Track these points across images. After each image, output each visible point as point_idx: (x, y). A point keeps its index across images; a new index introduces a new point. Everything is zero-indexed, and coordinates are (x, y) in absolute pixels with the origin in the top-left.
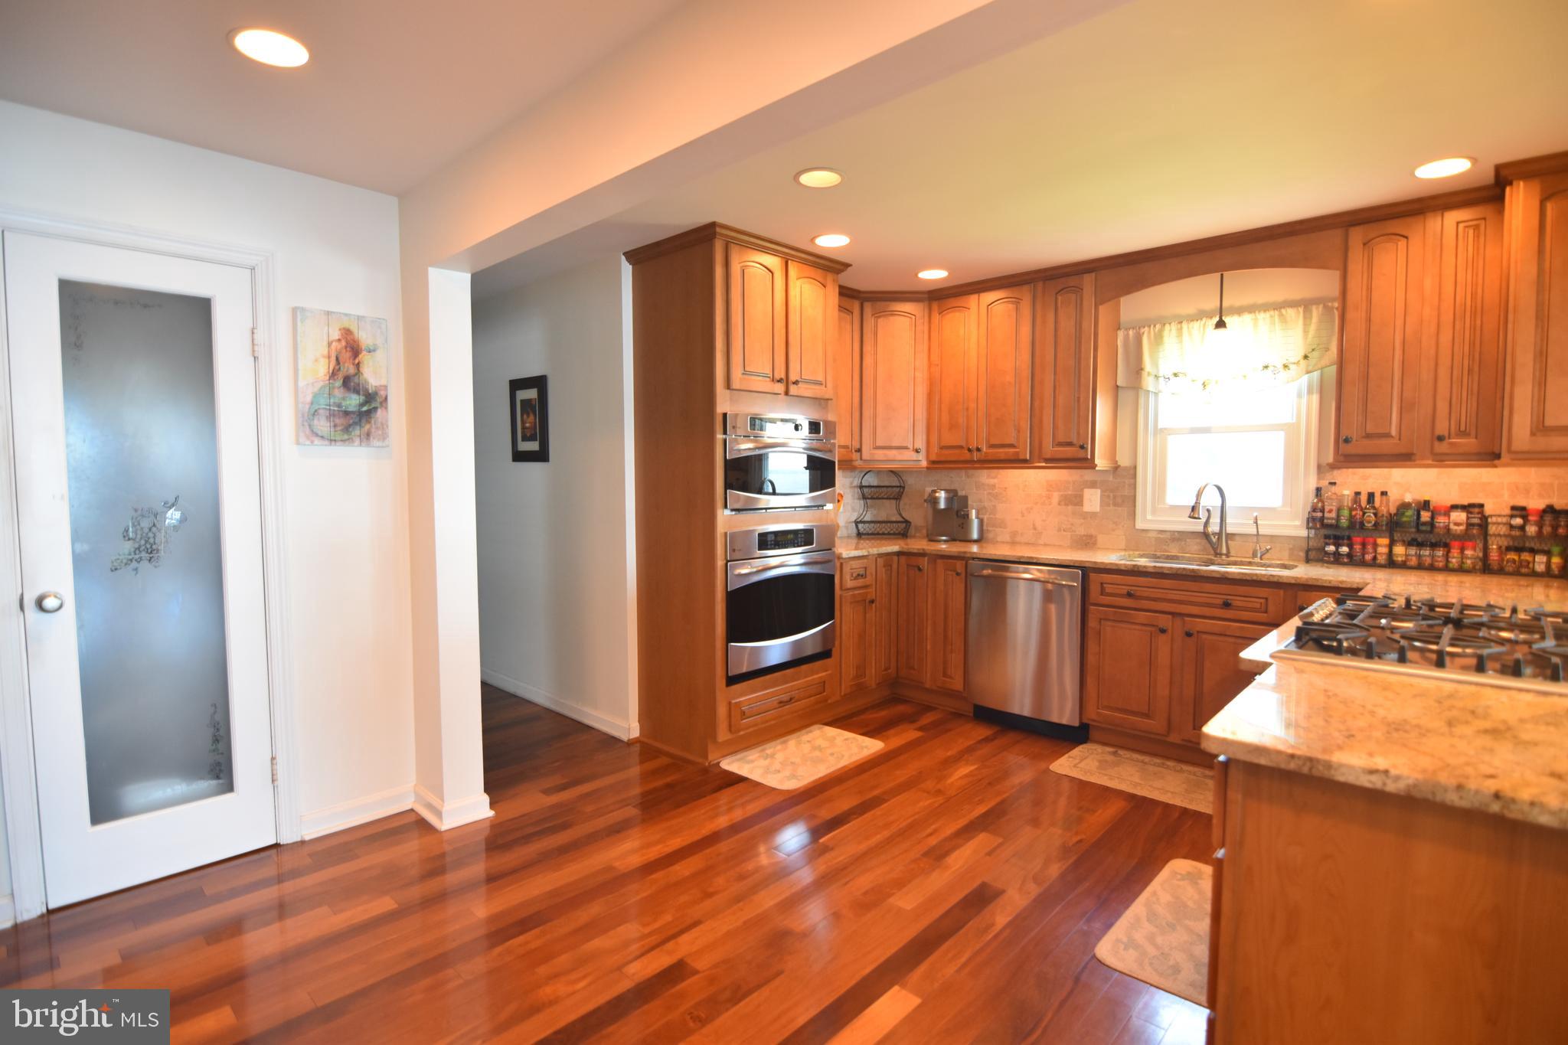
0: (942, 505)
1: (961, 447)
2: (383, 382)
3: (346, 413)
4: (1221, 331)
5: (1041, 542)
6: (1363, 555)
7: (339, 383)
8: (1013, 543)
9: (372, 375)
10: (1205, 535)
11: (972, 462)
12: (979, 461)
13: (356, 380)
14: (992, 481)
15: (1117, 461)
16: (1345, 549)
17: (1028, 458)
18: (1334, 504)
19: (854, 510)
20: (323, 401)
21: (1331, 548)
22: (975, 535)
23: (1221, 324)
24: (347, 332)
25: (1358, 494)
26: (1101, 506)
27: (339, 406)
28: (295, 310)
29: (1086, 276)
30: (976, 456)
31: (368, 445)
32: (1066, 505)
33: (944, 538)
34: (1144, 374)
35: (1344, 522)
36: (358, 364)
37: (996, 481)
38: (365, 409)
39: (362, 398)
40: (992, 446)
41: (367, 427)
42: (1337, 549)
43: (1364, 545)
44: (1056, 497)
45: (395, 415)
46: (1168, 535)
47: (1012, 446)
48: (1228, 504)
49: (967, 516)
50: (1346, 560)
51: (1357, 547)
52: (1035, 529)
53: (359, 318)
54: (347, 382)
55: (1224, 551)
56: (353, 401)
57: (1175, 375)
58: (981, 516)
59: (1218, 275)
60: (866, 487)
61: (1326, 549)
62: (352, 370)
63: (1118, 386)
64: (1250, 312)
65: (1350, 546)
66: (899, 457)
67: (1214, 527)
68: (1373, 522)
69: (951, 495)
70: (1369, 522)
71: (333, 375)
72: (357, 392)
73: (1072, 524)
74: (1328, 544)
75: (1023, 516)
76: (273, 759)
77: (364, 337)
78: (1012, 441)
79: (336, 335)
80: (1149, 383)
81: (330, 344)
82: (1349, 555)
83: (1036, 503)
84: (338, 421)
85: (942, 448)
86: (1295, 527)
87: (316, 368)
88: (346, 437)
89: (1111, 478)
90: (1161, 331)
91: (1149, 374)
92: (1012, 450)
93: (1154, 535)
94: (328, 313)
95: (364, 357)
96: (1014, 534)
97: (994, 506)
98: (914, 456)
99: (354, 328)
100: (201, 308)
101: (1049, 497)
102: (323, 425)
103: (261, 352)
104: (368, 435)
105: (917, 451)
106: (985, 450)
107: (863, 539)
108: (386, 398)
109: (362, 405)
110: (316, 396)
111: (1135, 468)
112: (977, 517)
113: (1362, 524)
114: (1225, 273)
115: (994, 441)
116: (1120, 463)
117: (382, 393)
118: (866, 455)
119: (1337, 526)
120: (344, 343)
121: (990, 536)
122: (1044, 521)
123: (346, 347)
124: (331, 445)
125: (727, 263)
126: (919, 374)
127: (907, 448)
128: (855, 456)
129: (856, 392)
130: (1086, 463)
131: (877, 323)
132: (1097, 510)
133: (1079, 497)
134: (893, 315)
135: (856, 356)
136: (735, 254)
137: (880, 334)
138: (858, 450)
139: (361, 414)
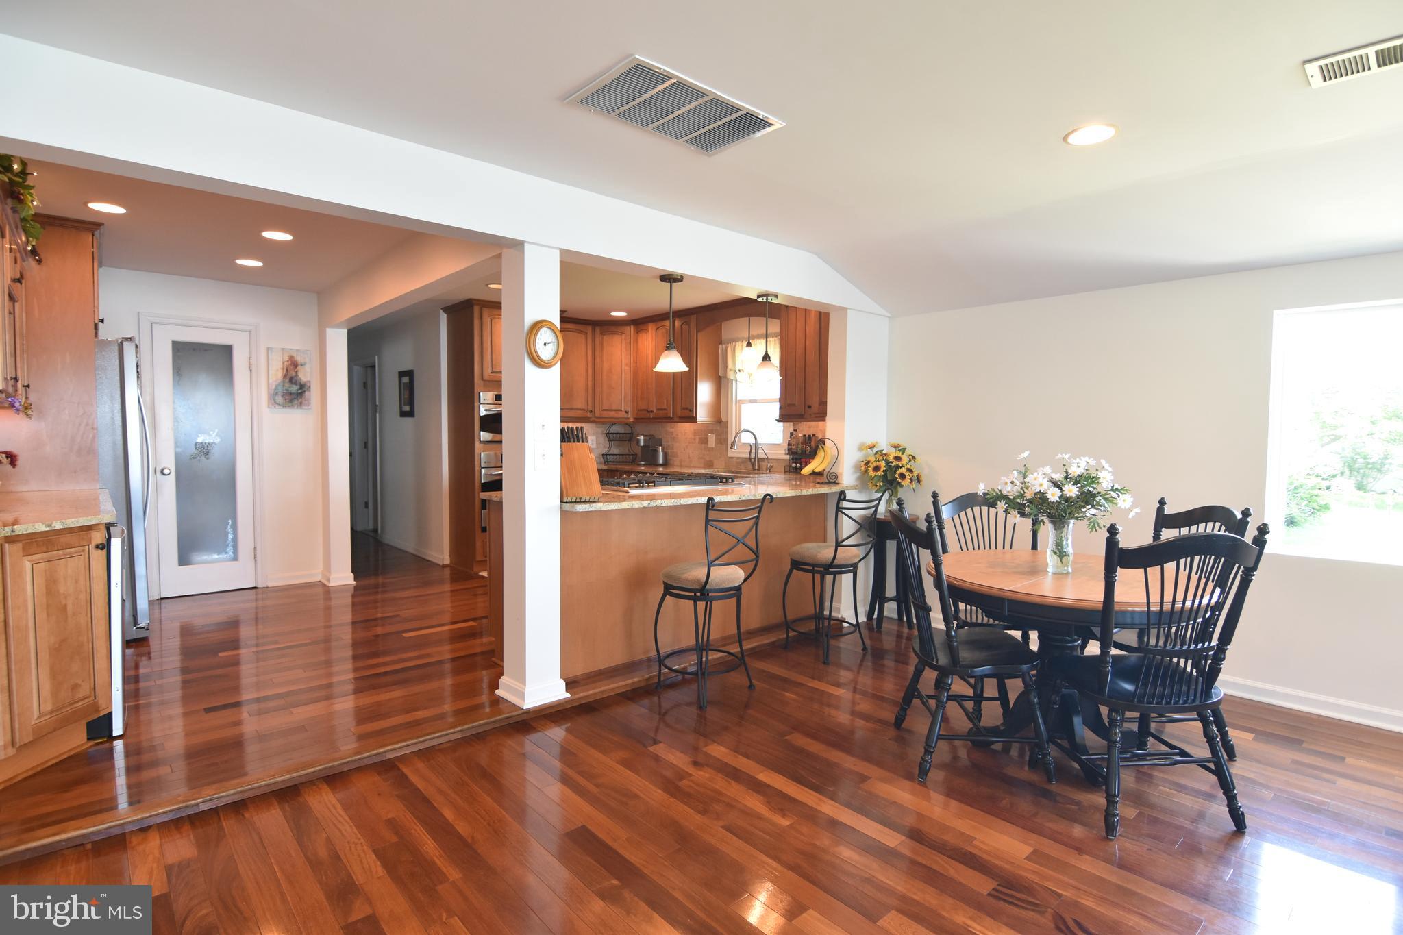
0: (641, 444)
1: (645, 410)
2: (308, 379)
3: (291, 394)
4: (749, 348)
5: (692, 465)
7: (288, 380)
8: (681, 466)
9: (304, 376)
10: (750, 458)
11: (649, 418)
12: (654, 418)
13: (295, 378)
14: (672, 430)
15: (721, 419)
16: (799, 465)
17: (671, 416)
18: (795, 441)
19: (604, 447)
20: (280, 388)
21: (794, 465)
22: (661, 461)
23: (749, 345)
24: (291, 357)
25: (805, 436)
26: (715, 444)
27: (287, 390)
28: (268, 348)
29: (692, 316)
30: (651, 415)
31: (301, 408)
32: (701, 443)
33: (643, 463)
34: (728, 370)
35: (799, 451)
36: (297, 371)
37: (673, 430)
38: (299, 392)
39: (298, 387)
40: (658, 410)
41: (300, 400)
42: (795, 461)
44: (697, 437)
45: (314, 395)
46: (740, 460)
47: (665, 409)
48: (759, 442)
49: (656, 451)
52: (689, 458)
53: (297, 351)
54: (291, 380)
55: (757, 467)
56: (294, 388)
57: (740, 371)
58: (665, 450)
59: (748, 318)
60: (611, 433)
61: (792, 465)
62: (294, 374)
63: (721, 377)
65: (801, 464)
66: (616, 416)
67: (753, 456)
68: (808, 447)
69: (648, 438)
70: (807, 451)
71: (285, 377)
72: (296, 384)
73: (704, 455)
74: (793, 463)
75: (684, 450)
76: (255, 548)
77: (299, 359)
78: (665, 407)
79: (287, 359)
80: (731, 375)
81: (283, 363)
82: (799, 468)
83: (689, 443)
84: (287, 397)
85: (639, 410)
86: (783, 455)
87: (277, 374)
88: (290, 404)
89: (719, 428)
90: (735, 346)
91: (731, 370)
92: (664, 412)
93: (735, 460)
94: (283, 349)
95: (299, 367)
96: (681, 461)
97: (673, 445)
98: (625, 415)
99: (295, 355)
100: (227, 350)
101: (695, 439)
102: (280, 399)
103: (253, 367)
104: (301, 403)
105: (626, 412)
106: (655, 411)
108: (310, 387)
109: (298, 390)
110: (276, 386)
111: (727, 422)
113: (804, 449)
114: (751, 318)
115: (658, 407)
116: (723, 420)
117: (308, 384)
118: (597, 414)
119: (797, 453)
120: (290, 362)
121: (671, 462)
123: (291, 364)
124: (283, 408)
125: (481, 317)
126: (627, 368)
127: (621, 410)
128: (589, 415)
129: (590, 378)
130: (693, 419)
131: (603, 338)
132: (714, 446)
133: (707, 439)
134: (612, 334)
135: (590, 358)
136: (486, 312)
137: (605, 344)
138: (591, 412)
139: (297, 394)
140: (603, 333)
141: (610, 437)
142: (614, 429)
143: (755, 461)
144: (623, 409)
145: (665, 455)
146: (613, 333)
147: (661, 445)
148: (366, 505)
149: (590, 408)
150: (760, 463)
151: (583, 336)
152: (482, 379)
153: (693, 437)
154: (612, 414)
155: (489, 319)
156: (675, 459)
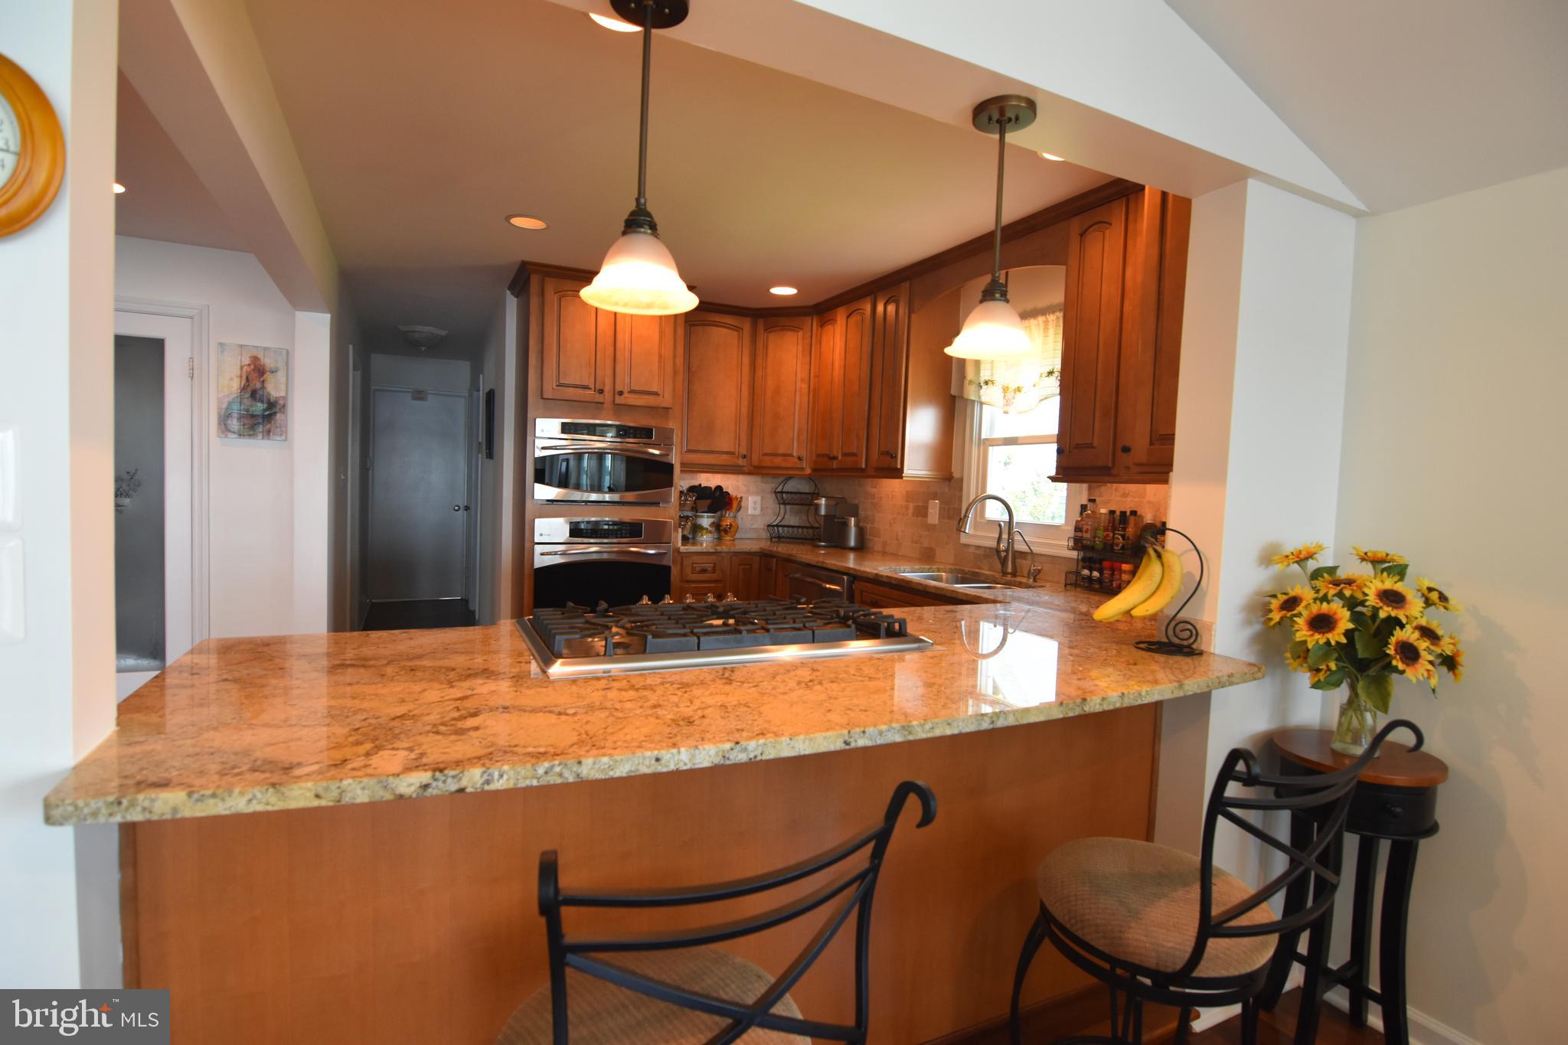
0: (823, 512)
1: (826, 455)
2: (283, 394)
3: (253, 416)
5: (900, 554)
6: (1112, 581)
7: (248, 395)
9: (274, 388)
10: (998, 551)
11: (833, 470)
12: (837, 470)
13: (261, 392)
14: (874, 491)
15: (952, 473)
16: (1096, 574)
17: (863, 466)
18: (1090, 523)
19: (774, 513)
20: (235, 407)
21: (1086, 572)
22: (852, 543)
24: (255, 359)
25: (1112, 512)
26: (939, 519)
27: (247, 411)
28: (219, 345)
29: (902, 284)
30: (835, 465)
31: (269, 439)
32: (917, 516)
33: (823, 544)
34: (966, 382)
35: (1098, 544)
36: (263, 381)
38: (266, 413)
39: (265, 406)
40: (845, 455)
41: (268, 426)
42: (1091, 573)
43: (1113, 570)
44: (911, 505)
47: (855, 454)
48: (1016, 519)
49: (845, 525)
50: (1097, 586)
51: (1107, 573)
52: (897, 539)
53: (266, 349)
54: (254, 395)
55: (1010, 570)
56: (259, 407)
57: (986, 383)
58: (861, 524)
60: (785, 492)
61: (1083, 573)
62: (258, 385)
63: (954, 396)
64: (1043, 315)
65: (1101, 572)
66: (785, 464)
67: (1003, 546)
68: (1121, 545)
69: (833, 502)
70: (1117, 545)
71: (244, 389)
72: (262, 401)
73: (921, 536)
74: (1084, 568)
75: (890, 526)
77: (268, 362)
78: (855, 450)
79: (247, 361)
80: (971, 393)
81: (242, 368)
82: (1100, 581)
83: (899, 514)
84: (246, 421)
85: (818, 456)
86: (1063, 548)
87: (231, 384)
88: (252, 433)
89: (947, 490)
91: (971, 382)
92: (854, 459)
93: (971, 550)
94: (241, 346)
95: (267, 376)
96: (885, 544)
97: (874, 515)
98: (798, 463)
99: (261, 356)
100: (158, 346)
101: (907, 508)
102: (234, 424)
103: (196, 375)
104: (269, 432)
105: (799, 458)
106: (840, 458)
107: (783, 542)
108: (284, 406)
109: (264, 410)
110: (230, 404)
111: (963, 479)
112: (857, 525)
113: (1112, 545)
115: (846, 451)
116: (954, 475)
117: (281, 402)
118: (758, 460)
119: (1092, 548)
120: (252, 367)
121: (870, 545)
122: (903, 532)
123: (254, 370)
124: (240, 438)
125: (542, 293)
126: (805, 386)
127: (791, 455)
128: (741, 462)
129: (745, 403)
130: (897, 472)
131: (767, 337)
132: (937, 522)
133: (926, 508)
134: (783, 330)
135: (746, 369)
136: (550, 286)
137: (771, 347)
138: (744, 457)
139: (264, 417)
140: (768, 329)
141: (783, 499)
142: (791, 486)
143: (1006, 557)
144: (795, 454)
145: (861, 532)
146: (784, 328)
147: (856, 515)
149: (743, 451)
150: (1018, 561)
151: (736, 333)
152: (542, 398)
153: (904, 504)
154: (778, 461)
155: (556, 298)
156: (876, 539)
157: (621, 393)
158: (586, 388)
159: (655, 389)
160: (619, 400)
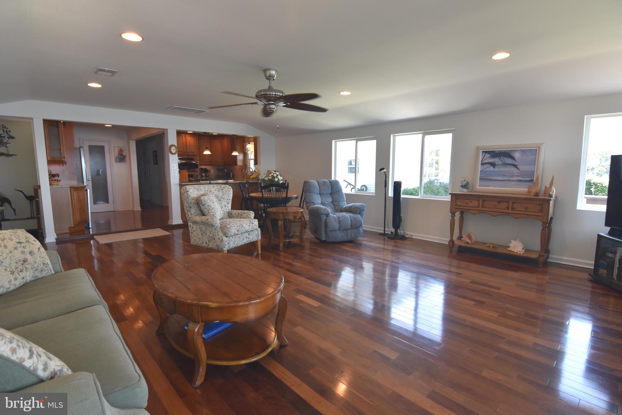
0: (226, 172)
3: (121, 159)
9: (124, 154)
14: (234, 168)
15: (245, 164)
17: (231, 164)
19: (217, 173)
22: (231, 177)
23: (249, 143)
24: (120, 149)
28: (114, 146)
31: (124, 163)
33: (226, 177)
45: (127, 158)
49: (230, 174)
53: (122, 147)
54: (121, 155)
56: (122, 157)
62: (121, 153)
69: (227, 170)
71: (119, 154)
72: (122, 156)
73: (242, 175)
75: (238, 173)
76: (114, 201)
77: (123, 149)
79: (119, 149)
87: (117, 153)
88: (121, 162)
91: (247, 151)
94: (118, 147)
95: (123, 151)
100: (103, 147)
102: (118, 160)
103: (110, 152)
104: (124, 161)
106: (227, 163)
110: (117, 157)
111: (247, 165)
112: (232, 173)
115: (228, 161)
117: (125, 156)
123: (120, 151)
124: (119, 163)
127: (219, 162)
128: (210, 163)
130: (236, 164)
132: (244, 172)
133: (242, 170)
135: (209, 146)
139: (123, 159)
141: (218, 170)
142: (219, 168)
145: (233, 175)
147: (232, 172)
148: (146, 192)
153: (238, 169)
154: (217, 163)
157: (188, 152)
158: (182, 152)
159: (194, 151)
160: (188, 154)
